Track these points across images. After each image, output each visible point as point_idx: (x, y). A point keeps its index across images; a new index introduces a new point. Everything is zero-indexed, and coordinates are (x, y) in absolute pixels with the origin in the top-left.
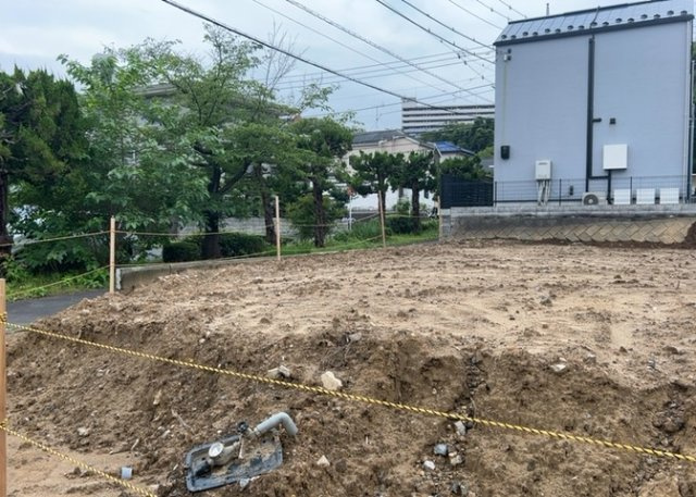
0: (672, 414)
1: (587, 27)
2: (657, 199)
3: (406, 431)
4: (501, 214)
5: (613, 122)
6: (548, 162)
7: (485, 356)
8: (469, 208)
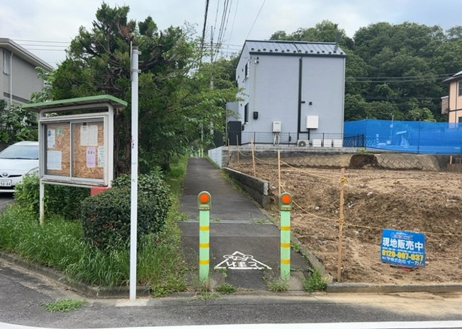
1: (297, 52)
2: (332, 144)
4: (257, 150)
5: (311, 104)
6: (280, 122)
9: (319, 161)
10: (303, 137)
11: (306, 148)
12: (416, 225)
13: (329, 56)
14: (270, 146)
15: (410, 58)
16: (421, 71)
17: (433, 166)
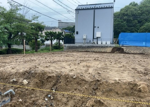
0: (96, 86)
1: (93, 8)
2: (106, 43)
3: (42, 92)
4: (76, 46)
5: (98, 27)
6: (86, 35)
7: (61, 75)
8: (70, 44)
9: (99, 50)
13: (106, 8)
14: (82, 44)
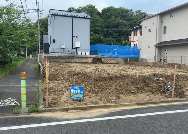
1: (71, 15)
2: (86, 54)
4: (55, 56)
5: (77, 37)
6: (64, 44)
9: (80, 60)
10: (74, 51)
11: (75, 55)
12: (91, 84)
13: (84, 18)
14: (60, 54)
15: (121, 21)
16: (125, 26)
17: (122, 62)
